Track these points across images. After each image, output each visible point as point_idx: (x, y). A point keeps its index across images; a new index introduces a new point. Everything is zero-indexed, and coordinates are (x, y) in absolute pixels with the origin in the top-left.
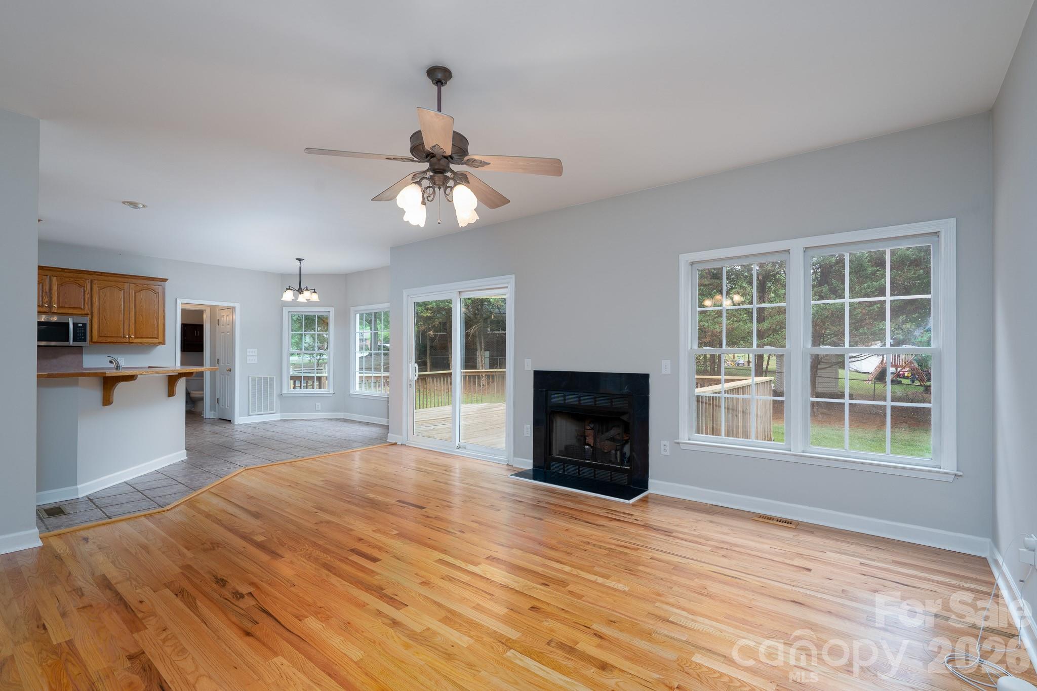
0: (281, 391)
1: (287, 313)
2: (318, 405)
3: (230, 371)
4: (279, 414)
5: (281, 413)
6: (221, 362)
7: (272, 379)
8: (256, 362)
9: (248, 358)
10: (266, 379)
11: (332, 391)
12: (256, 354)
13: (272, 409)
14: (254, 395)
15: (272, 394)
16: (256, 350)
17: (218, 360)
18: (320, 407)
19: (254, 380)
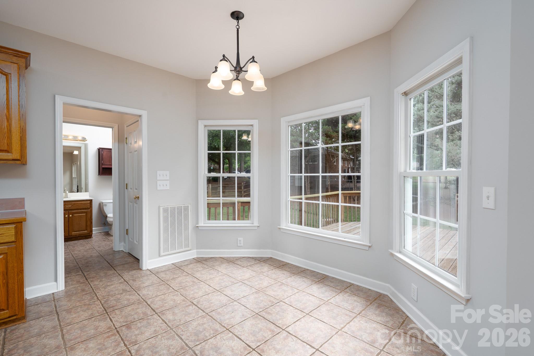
0: (197, 222)
1: (203, 127)
2: (240, 241)
3: (138, 198)
4: (195, 251)
5: (197, 249)
6: (129, 187)
7: (186, 209)
8: (168, 188)
9: (159, 183)
10: (180, 209)
11: (256, 224)
12: (168, 178)
13: (187, 246)
14: (166, 229)
15: (187, 228)
16: (168, 173)
17: (127, 184)
18: (242, 242)
19: (166, 210)
